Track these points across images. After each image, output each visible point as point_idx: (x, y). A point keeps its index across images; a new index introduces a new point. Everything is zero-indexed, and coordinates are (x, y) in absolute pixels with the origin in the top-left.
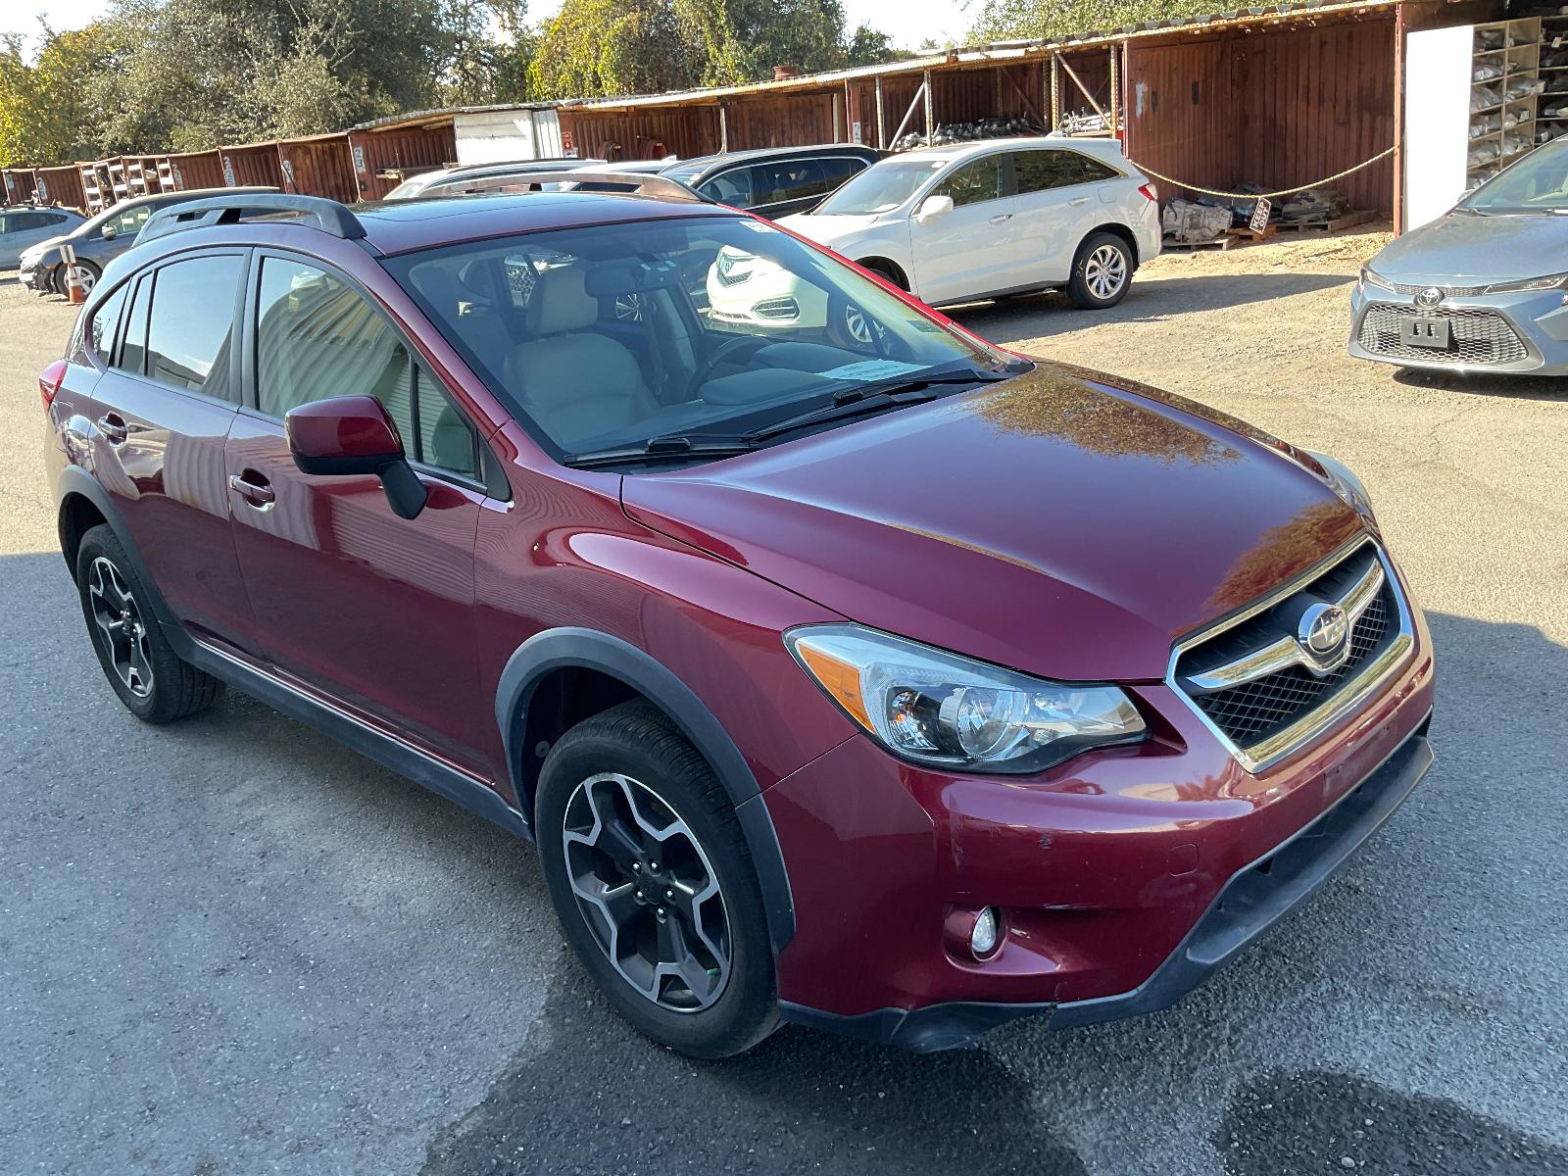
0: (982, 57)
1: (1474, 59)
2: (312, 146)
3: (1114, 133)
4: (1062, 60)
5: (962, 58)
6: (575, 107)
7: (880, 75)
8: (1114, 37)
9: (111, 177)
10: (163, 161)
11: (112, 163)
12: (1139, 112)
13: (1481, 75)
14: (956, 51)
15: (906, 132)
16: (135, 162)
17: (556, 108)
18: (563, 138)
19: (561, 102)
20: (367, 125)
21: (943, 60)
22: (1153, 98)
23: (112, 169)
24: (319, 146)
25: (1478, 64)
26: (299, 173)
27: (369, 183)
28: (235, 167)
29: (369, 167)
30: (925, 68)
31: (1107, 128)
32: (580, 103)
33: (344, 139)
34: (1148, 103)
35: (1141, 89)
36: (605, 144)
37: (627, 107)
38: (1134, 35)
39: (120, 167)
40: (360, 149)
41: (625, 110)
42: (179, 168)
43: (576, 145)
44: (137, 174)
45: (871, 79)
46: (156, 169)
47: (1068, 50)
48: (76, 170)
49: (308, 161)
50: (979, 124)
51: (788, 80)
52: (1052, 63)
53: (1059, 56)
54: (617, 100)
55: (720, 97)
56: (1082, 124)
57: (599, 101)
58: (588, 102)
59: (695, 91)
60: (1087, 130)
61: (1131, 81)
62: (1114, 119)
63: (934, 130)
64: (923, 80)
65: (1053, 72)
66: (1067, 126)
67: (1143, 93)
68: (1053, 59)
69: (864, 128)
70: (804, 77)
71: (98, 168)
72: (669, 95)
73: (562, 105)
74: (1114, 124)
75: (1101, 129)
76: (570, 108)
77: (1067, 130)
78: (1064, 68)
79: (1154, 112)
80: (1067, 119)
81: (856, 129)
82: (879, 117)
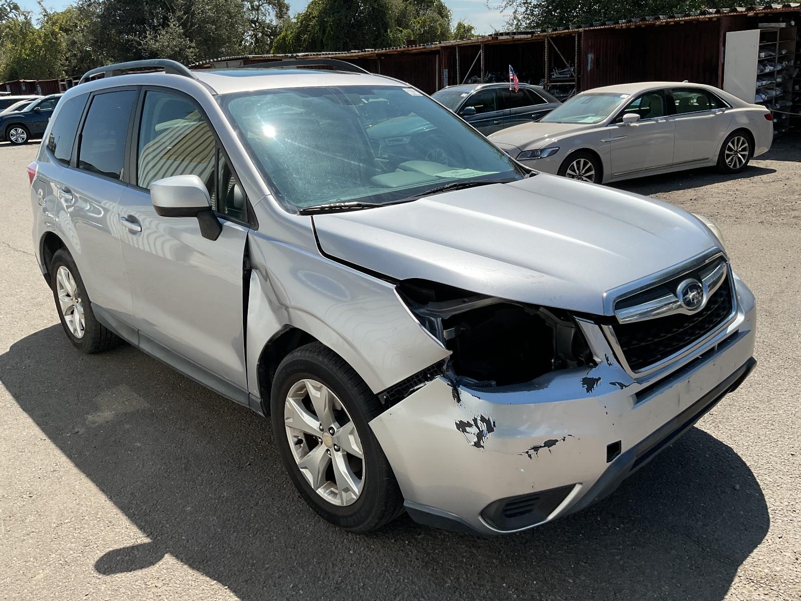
0: (511, 38)
1: (760, 47)
3: (576, 79)
4: (551, 41)
5: (500, 38)
6: (305, 57)
7: (458, 45)
8: (577, 30)
12: (589, 68)
13: (763, 55)
14: (497, 34)
15: (469, 77)
17: (295, 57)
19: (298, 54)
21: (490, 38)
22: (596, 62)
23: (74, 81)
25: (762, 49)
30: (482, 42)
31: (572, 76)
32: (308, 55)
34: (594, 64)
35: (590, 56)
38: (587, 29)
45: (453, 48)
47: (554, 36)
48: (57, 81)
51: (412, 46)
52: (546, 42)
53: (549, 39)
54: (326, 54)
55: (377, 54)
56: (560, 74)
57: (317, 54)
58: (311, 55)
59: (365, 51)
60: (563, 77)
61: (585, 53)
62: (576, 72)
63: (485, 75)
64: (480, 49)
65: (546, 46)
66: (553, 75)
67: (591, 58)
68: (546, 40)
69: (449, 72)
70: (420, 46)
71: (68, 81)
72: (352, 52)
73: (298, 56)
74: (576, 74)
75: (570, 77)
76: (303, 57)
77: (553, 77)
78: (551, 44)
79: (597, 68)
80: (552, 72)
81: (445, 73)
82: (457, 67)
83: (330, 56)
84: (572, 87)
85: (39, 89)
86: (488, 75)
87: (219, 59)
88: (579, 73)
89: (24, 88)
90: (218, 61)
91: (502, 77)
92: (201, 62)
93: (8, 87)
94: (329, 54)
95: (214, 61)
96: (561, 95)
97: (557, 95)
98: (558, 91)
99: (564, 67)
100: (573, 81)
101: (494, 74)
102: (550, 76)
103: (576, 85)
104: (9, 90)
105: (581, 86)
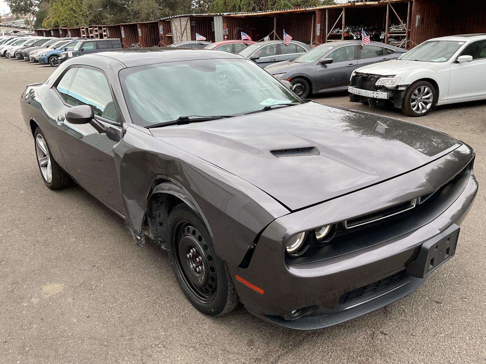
0: (363, 4)
2: (148, 25)
3: (407, 32)
5: (357, 4)
6: (228, 16)
7: (328, 8)
9: (89, 31)
10: (104, 27)
11: (90, 27)
12: (417, 25)
14: (354, 2)
15: (334, 30)
16: (96, 27)
17: (222, 15)
18: (223, 25)
19: (224, 14)
20: (164, 18)
21: (350, 4)
22: (422, 21)
23: (89, 29)
24: (150, 25)
26: (143, 33)
27: (163, 37)
28: (124, 30)
29: (164, 32)
30: (343, 6)
31: (404, 30)
32: (230, 14)
33: (157, 22)
34: (420, 22)
35: (418, 17)
36: (237, 28)
37: (245, 16)
39: (92, 29)
40: (162, 26)
41: (244, 17)
42: (108, 30)
43: (228, 28)
44: (96, 31)
45: (324, 10)
46: (102, 30)
47: (393, 2)
48: (79, 29)
49: (146, 29)
51: (297, 9)
52: (388, 7)
53: (390, 5)
54: (242, 14)
55: (274, 14)
56: (396, 28)
57: (236, 14)
58: (232, 14)
59: (267, 12)
60: (398, 30)
61: (415, 14)
62: (407, 27)
64: (342, 11)
65: (388, 10)
67: (418, 18)
68: (388, 5)
69: (321, 26)
70: (302, 8)
71: (86, 28)
72: (258, 12)
73: (224, 15)
74: (407, 29)
76: (227, 16)
77: (391, 30)
78: (391, 8)
79: (422, 25)
80: (391, 26)
81: (318, 26)
82: (327, 22)
83: (244, 15)
84: (404, 37)
85: (69, 33)
86: (347, 28)
87: (175, 16)
88: (410, 28)
89: (61, 33)
90: (174, 18)
91: (356, 30)
93: (52, 32)
94: (243, 13)
95: (172, 18)
96: (396, 43)
97: (393, 43)
98: (394, 39)
99: (399, 23)
100: (404, 33)
101: (351, 28)
102: (389, 29)
103: (407, 36)
104: (52, 34)
105: (411, 37)
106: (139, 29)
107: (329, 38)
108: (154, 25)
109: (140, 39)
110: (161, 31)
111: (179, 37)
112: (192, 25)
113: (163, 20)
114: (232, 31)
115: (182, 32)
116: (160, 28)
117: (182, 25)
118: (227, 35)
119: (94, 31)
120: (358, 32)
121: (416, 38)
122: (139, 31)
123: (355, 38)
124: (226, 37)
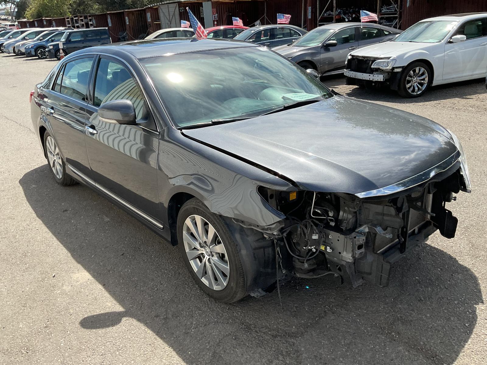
2: (135, 12)
3: (399, 12)
6: (217, 1)
9: (74, 21)
10: (90, 16)
11: (75, 17)
12: (408, 5)
15: (325, 12)
16: (81, 17)
17: (211, 1)
18: (213, 11)
22: (413, 1)
23: (74, 19)
24: (137, 12)
26: (130, 21)
27: (152, 25)
28: (111, 19)
29: (152, 20)
31: (396, 10)
33: (144, 10)
34: (411, 2)
36: (227, 13)
39: (77, 18)
40: (149, 14)
41: (233, 2)
42: (94, 19)
43: (217, 13)
44: (82, 20)
46: (88, 19)
48: (64, 19)
49: (133, 17)
50: (352, 8)
56: (388, 9)
60: (389, 11)
63: (336, 10)
66: (383, 10)
69: (312, 9)
71: (71, 18)
74: (399, 9)
75: (394, 11)
77: (382, 11)
79: (413, 5)
80: (382, 8)
81: (310, 9)
82: (318, 5)
84: (396, 18)
85: (54, 23)
86: (338, 11)
87: (163, 3)
88: (401, 8)
89: (45, 23)
90: (162, 4)
91: (347, 12)
92: (151, 5)
93: (36, 23)
95: (160, 4)
96: (388, 24)
97: (385, 24)
98: (385, 21)
99: (390, 4)
100: (396, 14)
101: (342, 10)
102: (380, 11)
103: (398, 17)
104: (36, 25)
105: (403, 17)
106: (127, 17)
107: (320, 21)
108: (142, 12)
109: (128, 27)
110: (148, 18)
111: (168, 24)
112: (180, 11)
113: (151, 8)
114: (222, 16)
115: (171, 18)
116: (148, 15)
117: (170, 11)
118: (217, 21)
119: (80, 20)
120: (349, 14)
121: (407, 18)
122: (126, 19)
123: (347, 20)
124: (216, 23)
